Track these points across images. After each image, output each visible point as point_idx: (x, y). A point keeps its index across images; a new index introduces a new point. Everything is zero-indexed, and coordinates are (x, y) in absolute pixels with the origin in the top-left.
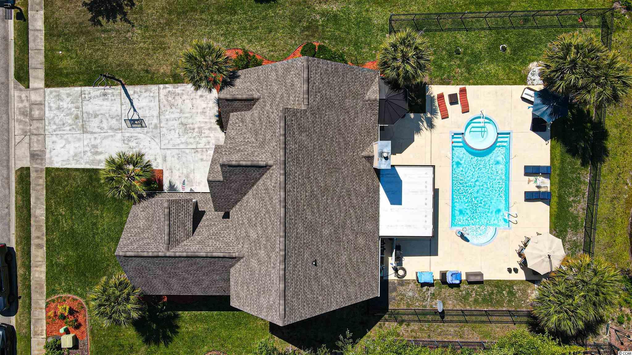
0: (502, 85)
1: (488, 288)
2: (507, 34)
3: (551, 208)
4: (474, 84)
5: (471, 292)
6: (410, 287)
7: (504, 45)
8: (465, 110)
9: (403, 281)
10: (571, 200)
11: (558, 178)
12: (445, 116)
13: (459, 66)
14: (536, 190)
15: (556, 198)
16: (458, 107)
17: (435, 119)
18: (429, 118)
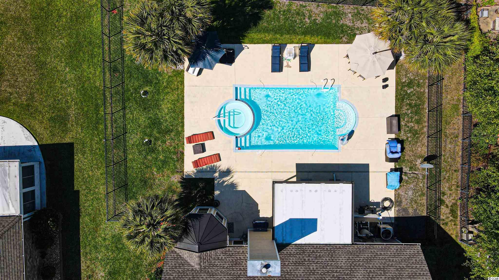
0: (183, 96)
1: (404, 110)
2: (130, 90)
3: (317, 43)
4: (183, 126)
5: (408, 127)
6: (403, 194)
7: (142, 92)
8: (211, 135)
9: (397, 201)
10: (308, 21)
11: (285, 36)
12: (218, 157)
13: (164, 142)
14: (298, 58)
15: (306, 38)
16: (208, 144)
17: (220, 168)
18: (219, 175)
